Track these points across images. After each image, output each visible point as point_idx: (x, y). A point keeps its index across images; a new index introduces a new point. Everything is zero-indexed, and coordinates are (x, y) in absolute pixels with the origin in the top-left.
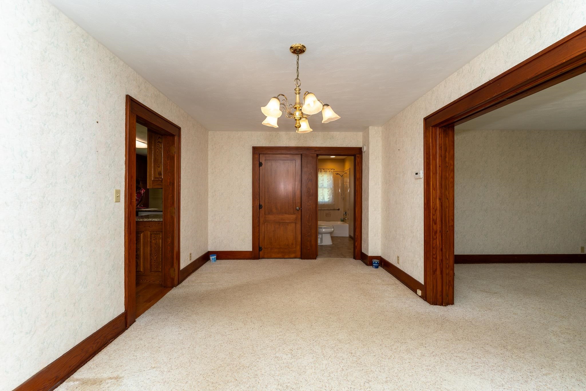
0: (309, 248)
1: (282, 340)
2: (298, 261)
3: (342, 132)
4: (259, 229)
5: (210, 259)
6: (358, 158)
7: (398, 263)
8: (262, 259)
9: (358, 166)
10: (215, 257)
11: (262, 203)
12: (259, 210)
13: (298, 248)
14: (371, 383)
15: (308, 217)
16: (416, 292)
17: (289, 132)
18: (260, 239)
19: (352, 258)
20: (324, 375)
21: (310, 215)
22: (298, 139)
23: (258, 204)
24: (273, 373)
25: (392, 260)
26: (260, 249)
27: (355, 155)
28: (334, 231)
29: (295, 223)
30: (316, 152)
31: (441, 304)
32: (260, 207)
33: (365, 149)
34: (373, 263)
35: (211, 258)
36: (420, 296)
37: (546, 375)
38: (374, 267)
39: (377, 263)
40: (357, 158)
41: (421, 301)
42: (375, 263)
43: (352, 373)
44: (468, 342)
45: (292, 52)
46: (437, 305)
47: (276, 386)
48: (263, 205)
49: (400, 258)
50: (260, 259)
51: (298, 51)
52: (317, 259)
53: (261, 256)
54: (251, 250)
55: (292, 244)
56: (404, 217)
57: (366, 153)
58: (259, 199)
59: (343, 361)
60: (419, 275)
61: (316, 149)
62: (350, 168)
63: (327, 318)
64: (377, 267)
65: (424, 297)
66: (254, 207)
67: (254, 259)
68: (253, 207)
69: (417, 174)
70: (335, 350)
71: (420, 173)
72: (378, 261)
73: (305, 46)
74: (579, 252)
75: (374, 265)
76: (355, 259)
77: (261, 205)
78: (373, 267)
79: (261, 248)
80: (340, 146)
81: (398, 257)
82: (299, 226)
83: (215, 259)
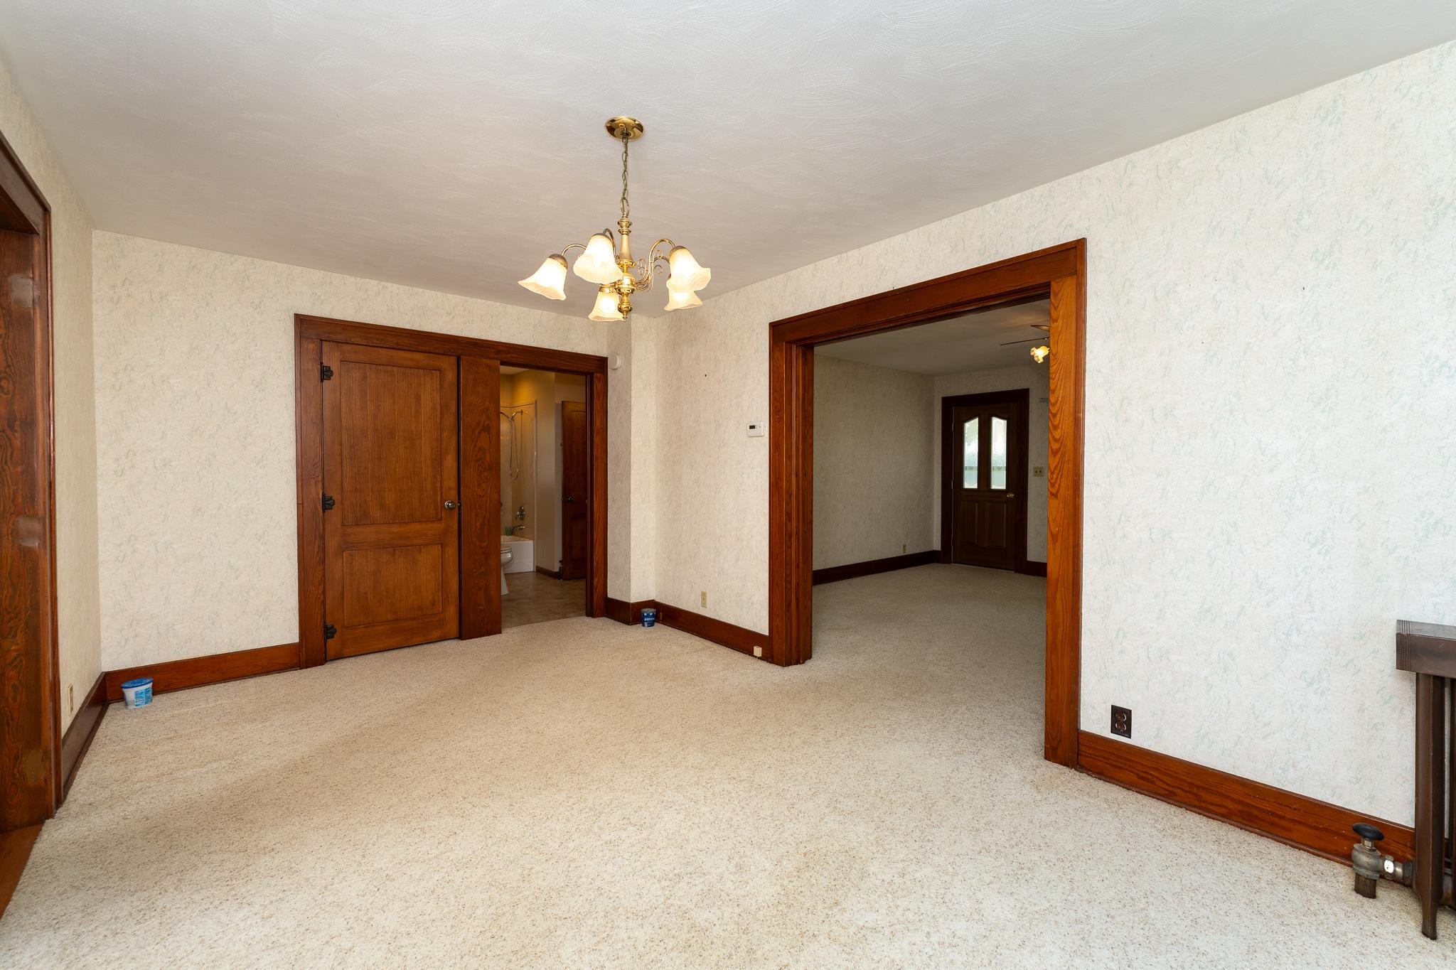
0: (481, 608)
1: (587, 810)
2: (452, 646)
3: (563, 316)
4: (324, 572)
5: (121, 698)
6: (599, 382)
7: (704, 605)
8: (337, 661)
9: (599, 400)
10: (150, 685)
11: (334, 494)
12: (324, 512)
13: (452, 611)
14: (796, 806)
15: (478, 526)
16: (751, 653)
17: (421, 290)
18: (328, 601)
19: (581, 615)
20: (722, 828)
21: (486, 520)
22: (447, 313)
23: (318, 494)
24: (629, 869)
25: (688, 603)
26: (329, 632)
27: (592, 375)
28: (512, 558)
29: (440, 546)
30: (499, 356)
31: (798, 662)
32: (327, 503)
33: (616, 363)
34: (645, 617)
35: (130, 694)
36: (759, 658)
37: (955, 712)
38: (646, 625)
39: (653, 616)
40: (596, 380)
41: (764, 664)
42: (648, 616)
43: (759, 805)
44: (863, 704)
45: (607, 127)
46: (791, 665)
47: (658, 885)
48: (336, 497)
49: (708, 595)
50: (326, 662)
51: (621, 131)
52: (504, 631)
53: (331, 652)
54: (296, 640)
55: (433, 604)
56: (718, 512)
57: (620, 371)
58: (323, 479)
59: (733, 795)
60: (756, 618)
61: (500, 348)
62: (536, 401)
63: (640, 740)
64: (651, 624)
65: (769, 657)
66: (305, 505)
67: (307, 667)
68: (301, 505)
69: (752, 427)
70: (704, 784)
71: (760, 427)
72: (654, 610)
73: (645, 128)
74: (900, 553)
75: (646, 621)
76: (593, 617)
77: (331, 498)
78: (644, 626)
79: (333, 627)
80: (558, 346)
81: (704, 595)
82: (452, 551)
83: (150, 694)
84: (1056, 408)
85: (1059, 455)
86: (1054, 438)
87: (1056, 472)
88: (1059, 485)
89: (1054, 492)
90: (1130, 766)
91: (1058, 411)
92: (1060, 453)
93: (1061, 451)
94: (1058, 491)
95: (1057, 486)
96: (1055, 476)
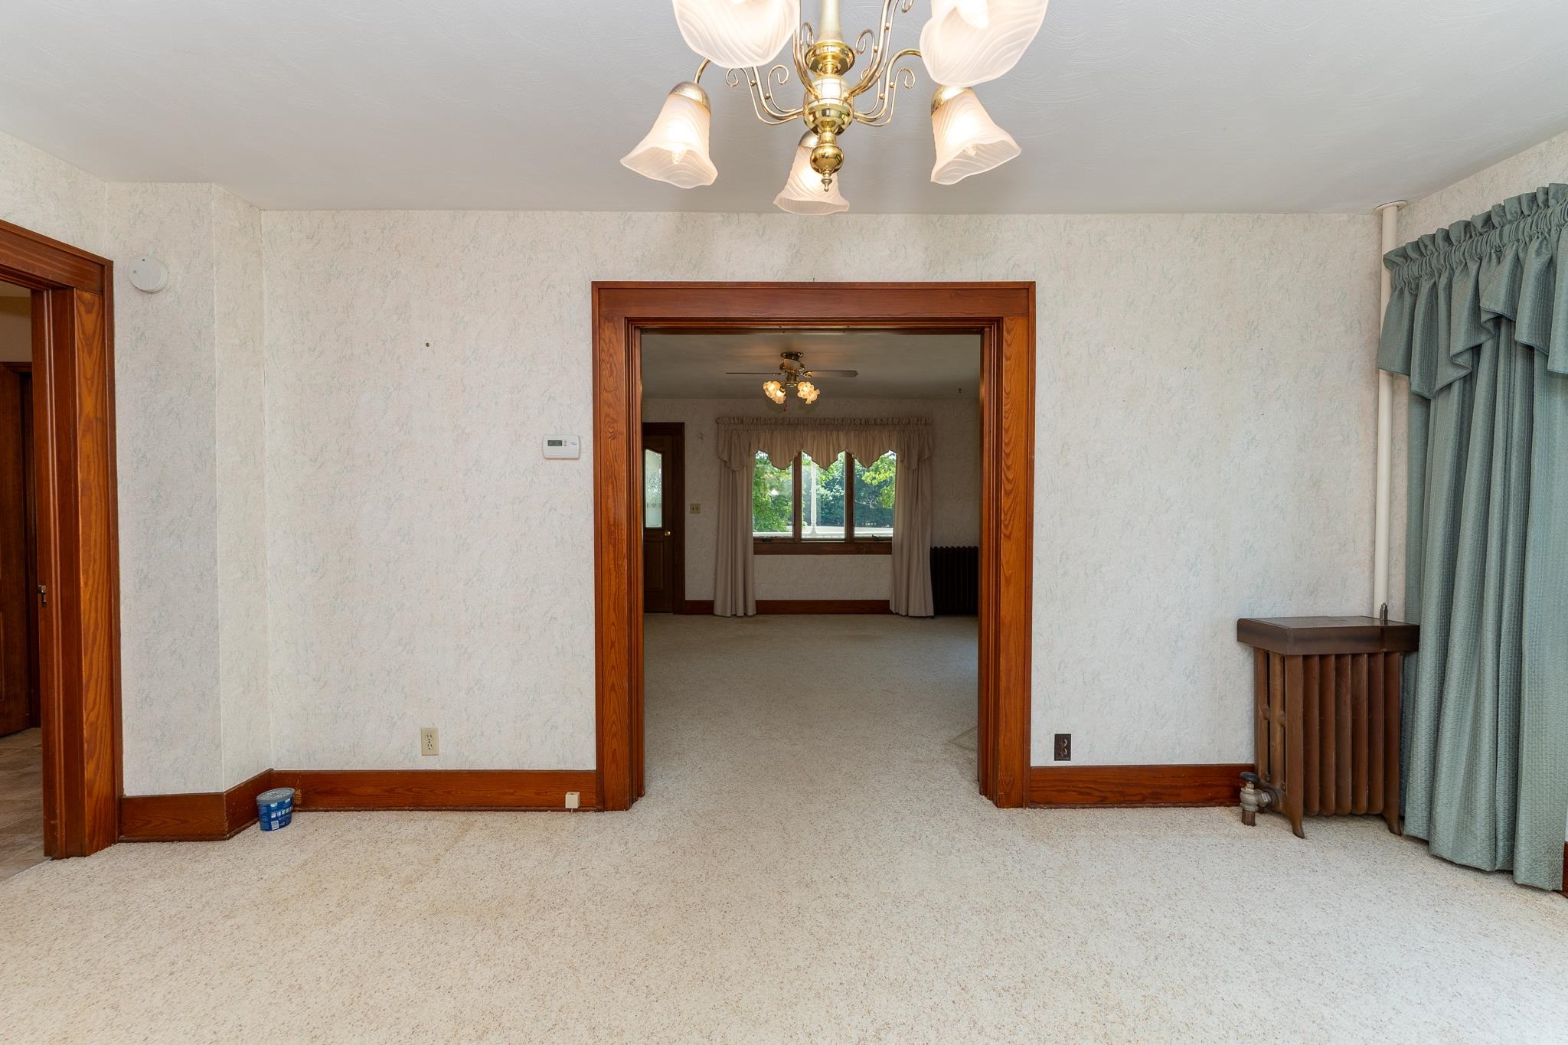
6: (89, 312)
7: (429, 751)
9: (91, 354)
16: (558, 807)
25: (384, 755)
34: (272, 811)
36: (574, 810)
38: (276, 827)
39: (287, 802)
40: (79, 309)
42: (273, 806)
49: (441, 731)
57: (166, 300)
64: (287, 820)
65: (596, 804)
69: (555, 443)
71: (571, 444)
72: (289, 790)
75: (276, 819)
78: (268, 829)
81: (427, 730)
84: (1010, 448)
85: (1012, 496)
86: (1007, 479)
87: (1009, 514)
88: (1012, 527)
89: (1008, 534)
90: (1073, 786)
91: (1011, 451)
92: (1013, 494)
93: (1014, 491)
94: (1011, 533)
95: (1010, 527)
96: (1008, 518)
